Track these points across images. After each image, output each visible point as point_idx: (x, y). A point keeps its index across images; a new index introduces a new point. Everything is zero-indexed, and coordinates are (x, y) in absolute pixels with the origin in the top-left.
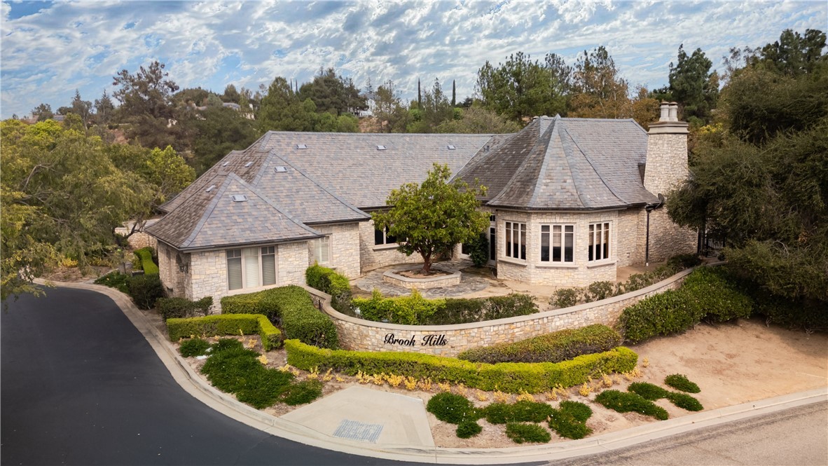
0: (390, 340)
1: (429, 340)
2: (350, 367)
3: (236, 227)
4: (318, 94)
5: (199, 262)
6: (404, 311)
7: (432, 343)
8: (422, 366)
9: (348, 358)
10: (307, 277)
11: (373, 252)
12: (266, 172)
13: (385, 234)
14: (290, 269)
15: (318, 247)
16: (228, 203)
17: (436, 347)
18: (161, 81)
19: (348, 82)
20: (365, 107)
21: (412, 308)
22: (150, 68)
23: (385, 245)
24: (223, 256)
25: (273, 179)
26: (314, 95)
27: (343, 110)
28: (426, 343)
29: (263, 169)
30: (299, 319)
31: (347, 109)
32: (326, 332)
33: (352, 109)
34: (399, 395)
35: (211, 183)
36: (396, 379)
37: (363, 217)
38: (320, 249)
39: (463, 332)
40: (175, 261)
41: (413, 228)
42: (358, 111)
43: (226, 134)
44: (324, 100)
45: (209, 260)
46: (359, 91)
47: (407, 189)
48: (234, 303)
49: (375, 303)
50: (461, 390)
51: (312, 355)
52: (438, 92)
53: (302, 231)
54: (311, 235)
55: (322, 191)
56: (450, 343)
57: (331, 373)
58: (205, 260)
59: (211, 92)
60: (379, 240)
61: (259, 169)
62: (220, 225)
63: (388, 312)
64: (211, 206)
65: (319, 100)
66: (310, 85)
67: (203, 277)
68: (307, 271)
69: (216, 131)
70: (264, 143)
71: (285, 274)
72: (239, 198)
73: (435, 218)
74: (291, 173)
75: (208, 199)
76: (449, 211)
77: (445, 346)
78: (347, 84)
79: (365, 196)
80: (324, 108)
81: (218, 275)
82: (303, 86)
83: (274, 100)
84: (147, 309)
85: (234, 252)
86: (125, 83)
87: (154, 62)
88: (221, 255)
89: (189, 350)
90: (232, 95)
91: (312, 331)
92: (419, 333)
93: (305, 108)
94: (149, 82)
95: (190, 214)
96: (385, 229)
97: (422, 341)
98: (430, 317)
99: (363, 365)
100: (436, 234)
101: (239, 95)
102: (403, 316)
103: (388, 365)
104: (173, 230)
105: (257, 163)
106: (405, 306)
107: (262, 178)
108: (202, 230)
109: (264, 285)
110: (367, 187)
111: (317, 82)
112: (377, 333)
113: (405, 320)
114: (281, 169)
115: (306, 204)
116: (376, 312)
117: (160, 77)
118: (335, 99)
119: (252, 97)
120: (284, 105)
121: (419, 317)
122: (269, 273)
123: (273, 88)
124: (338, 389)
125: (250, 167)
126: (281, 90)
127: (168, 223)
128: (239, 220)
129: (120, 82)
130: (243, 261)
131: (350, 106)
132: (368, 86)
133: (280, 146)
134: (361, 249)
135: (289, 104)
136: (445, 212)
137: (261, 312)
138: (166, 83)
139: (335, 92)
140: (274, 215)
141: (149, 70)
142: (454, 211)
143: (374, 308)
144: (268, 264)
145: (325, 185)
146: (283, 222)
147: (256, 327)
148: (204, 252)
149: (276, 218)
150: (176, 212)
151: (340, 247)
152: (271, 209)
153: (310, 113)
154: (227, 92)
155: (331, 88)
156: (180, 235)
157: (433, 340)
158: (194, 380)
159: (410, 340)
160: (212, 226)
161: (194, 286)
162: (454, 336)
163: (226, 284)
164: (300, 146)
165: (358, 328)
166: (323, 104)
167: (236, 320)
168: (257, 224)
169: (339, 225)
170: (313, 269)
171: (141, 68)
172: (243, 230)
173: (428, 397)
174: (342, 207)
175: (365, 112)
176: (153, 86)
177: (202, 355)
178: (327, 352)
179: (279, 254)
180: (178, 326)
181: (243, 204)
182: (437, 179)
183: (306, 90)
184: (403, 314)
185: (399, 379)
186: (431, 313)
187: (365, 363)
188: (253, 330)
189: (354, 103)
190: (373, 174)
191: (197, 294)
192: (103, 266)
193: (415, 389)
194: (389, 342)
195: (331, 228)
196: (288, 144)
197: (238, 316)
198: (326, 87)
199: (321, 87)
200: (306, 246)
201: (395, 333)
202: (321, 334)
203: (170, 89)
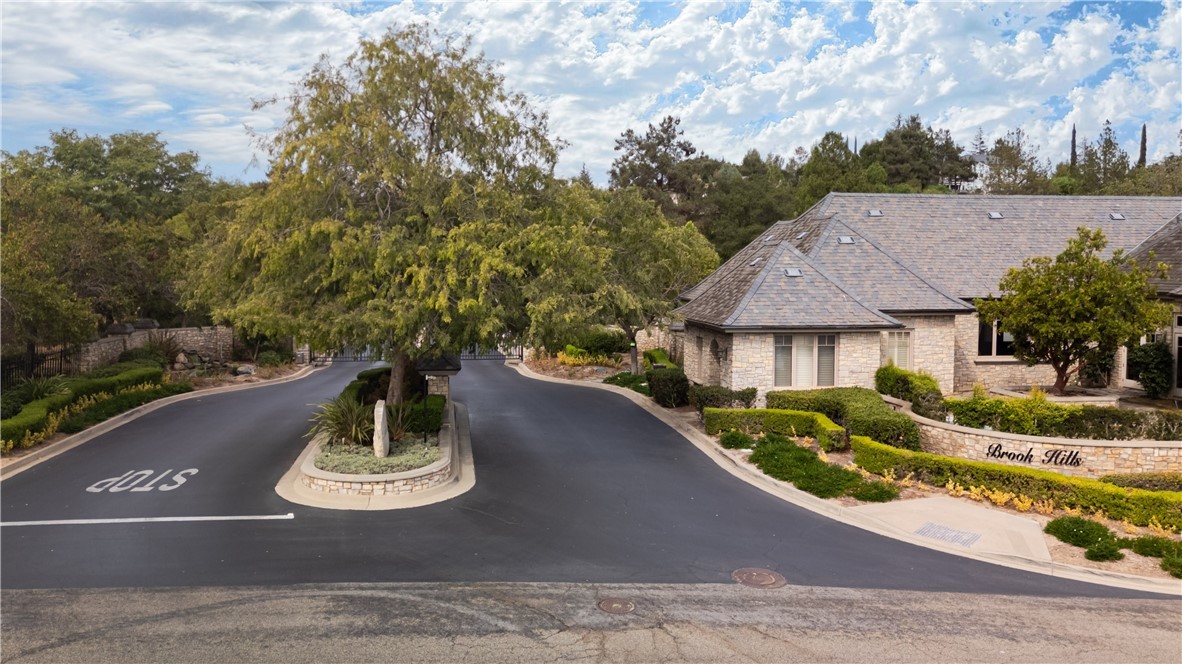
0: (996, 452)
1: (1054, 456)
2: (939, 474)
3: (788, 307)
4: (890, 157)
5: (741, 347)
6: (1018, 415)
7: (1059, 460)
8: (1041, 483)
9: (935, 461)
10: (877, 380)
11: (974, 366)
12: (826, 244)
13: (995, 329)
14: (853, 368)
15: (893, 347)
16: (778, 278)
17: (1065, 467)
18: (674, 142)
19: (942, 136)
20: (970, 176)
21: (1031, 412)
22: (662, 125)
23: (994, 357)
24: (770, 340)
25: (835, 252)
26: (884, 159)
27: (931, 181)
28: (1050, 461)
29: (822, 239)
30: (869, 415)
31: (937, 180)
32: (906, 434)
33: (946, 181)
34: (1004, 513)
35: (756, 255)
36: (1001, 497)
37: (962, 308)
38: (896, 349)
39: (1108, 451)
40: (708, 349)
41: (1040, 321)
42: (958, 183)
43: (753, 213)
44: (899, 166)
45: (754, 345)
46: (960, 150)
47: (1034, 267)
48: (784, 397)
49: (976, 403)
50: (1099, 518)
51: (887, 454)
52: (1109, 145)
53: (874, 318)
54: (885, 323)
55: (903, 269)
56: (1086, 463)
57: (911, 479)
58: (748, 345)
59: (723, 161)
60: (984, 349)
61: (817, 240)
62: (769, 303)
63: (994, 417)
64: (758, 280)
65: (892, 167)
66: (879, 144)
67: (745, 365)
68: (878, 372)
69: (742, 209)
70: (823, 209)
71: (846, 373)
72: (792, 272)
73: (1077, 305)
74: (860, 246)
75: (754, 273)
76: (1100, 296)
77: (1079, 468)
78: (941, 139)
79: (966, 283)
80: (898, 179)
81: (763, 365)
82: (866, 146)
83: (821, 166)
84: (672, 407)
85: (784, 337)
86: (629, 147)
87: (667, 117)
88: (768, 339)
89: (732, 442)
90: (754, 165)
91: (887, 430)
92: (1040, 446)
93: (869, 177)
94: (659, 144)
95: (731, 292)
96: (995, 323)
97: (1044, 457)
98: (1057, 425)
99: (955, 474)
100: (1077, 330)
101: (764, 165)
102: (1016, 422)
103: (992, 478)
104: (709, 310)
105: (815, 233)
106: (1020, 407)
107: (821, 251)
108: (748, 308)
109: (818, 385)
110: (970, 270)
111: (889, 137)
112: (977, 442)
113: (1018, 428)
114: (846, 239)
115: (878, 286)
116: (975, 415)
117: (674, 137)
118: (918, 164)
119: (784, 167)
120: (836, 174)
121: (1039, 425)
122: (827, 369)
123: (820, 149)
124: (920, 497)
125: (804, 239)
126: (833, 151)
127: (701, 304)
128: (791, 299)
129: (623, 145)
130: (794, 350)
131: (944, 175)
132: (978, 143)
133: (845, 211)
134: (956, 360)
135: (843, 173)
136: (1094, 299)
137: (818, 410)
138: (680, 145)
139: (919, 153)
140: (836, 295)
141: (660, 128)
142: (1109, 296)
143: (974, 410)
144: (825, 359)
145: (907, 263)
146: (849, 306)
147: (811, 427)
148: (749, 333)
149: (839, 299)
150: (710, 292)
151: (924, 348)
152: (833, 288)
153: (876, 185)
154: (746, 161)
155: (913, 147)
156: (720, 313)
157: (1061, 457)
158: (741, 467)
159: (1025, 455)
160: (759, 303)
161: (733, 375)
162: (1094, 455)
163: (771, 377)
164: (873, 213)
165: (951, 435)
166: (898, 173)
167: (787, 416)
168: (814, 304)
169: (925, 317)
170: (886, 369)
171: (650, 125)
172: (797, 311)
173: (1045, 521)
174: (930, 293)
175: (971, 184)
176: (664, 149)
177: (747, 448)
178: (908, 453)
179: (841, 346)
180: (718, 416)
181: (797, 280)
182: (1083, 250)
183: (870, 151)
184: (1016, 419)
185: (1006, 497)
186: (1059, 420)
187: (958, 471)
188: (809, 429)
189: (951, 169)
190: (980, 253)
191: (737, 384)
192: (609, 366)
193: (1028, 511)
194: (993, 454)
195: (913, 320)
196: (856, 210)
197: (789, 412)
198: (904, 146)
199: (897, 146)
200: (876, 338)
201: (1003, 443)
202: (899, 435)
203: (685, 153)
